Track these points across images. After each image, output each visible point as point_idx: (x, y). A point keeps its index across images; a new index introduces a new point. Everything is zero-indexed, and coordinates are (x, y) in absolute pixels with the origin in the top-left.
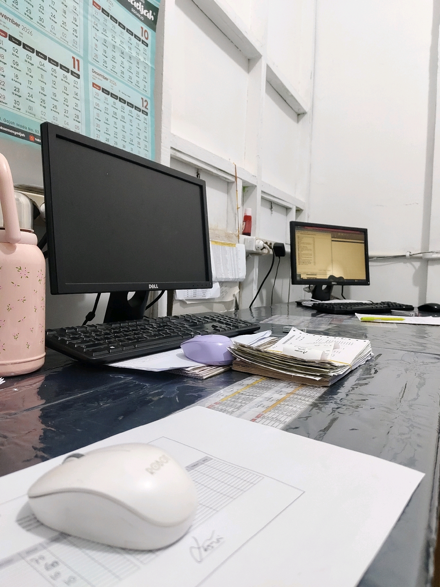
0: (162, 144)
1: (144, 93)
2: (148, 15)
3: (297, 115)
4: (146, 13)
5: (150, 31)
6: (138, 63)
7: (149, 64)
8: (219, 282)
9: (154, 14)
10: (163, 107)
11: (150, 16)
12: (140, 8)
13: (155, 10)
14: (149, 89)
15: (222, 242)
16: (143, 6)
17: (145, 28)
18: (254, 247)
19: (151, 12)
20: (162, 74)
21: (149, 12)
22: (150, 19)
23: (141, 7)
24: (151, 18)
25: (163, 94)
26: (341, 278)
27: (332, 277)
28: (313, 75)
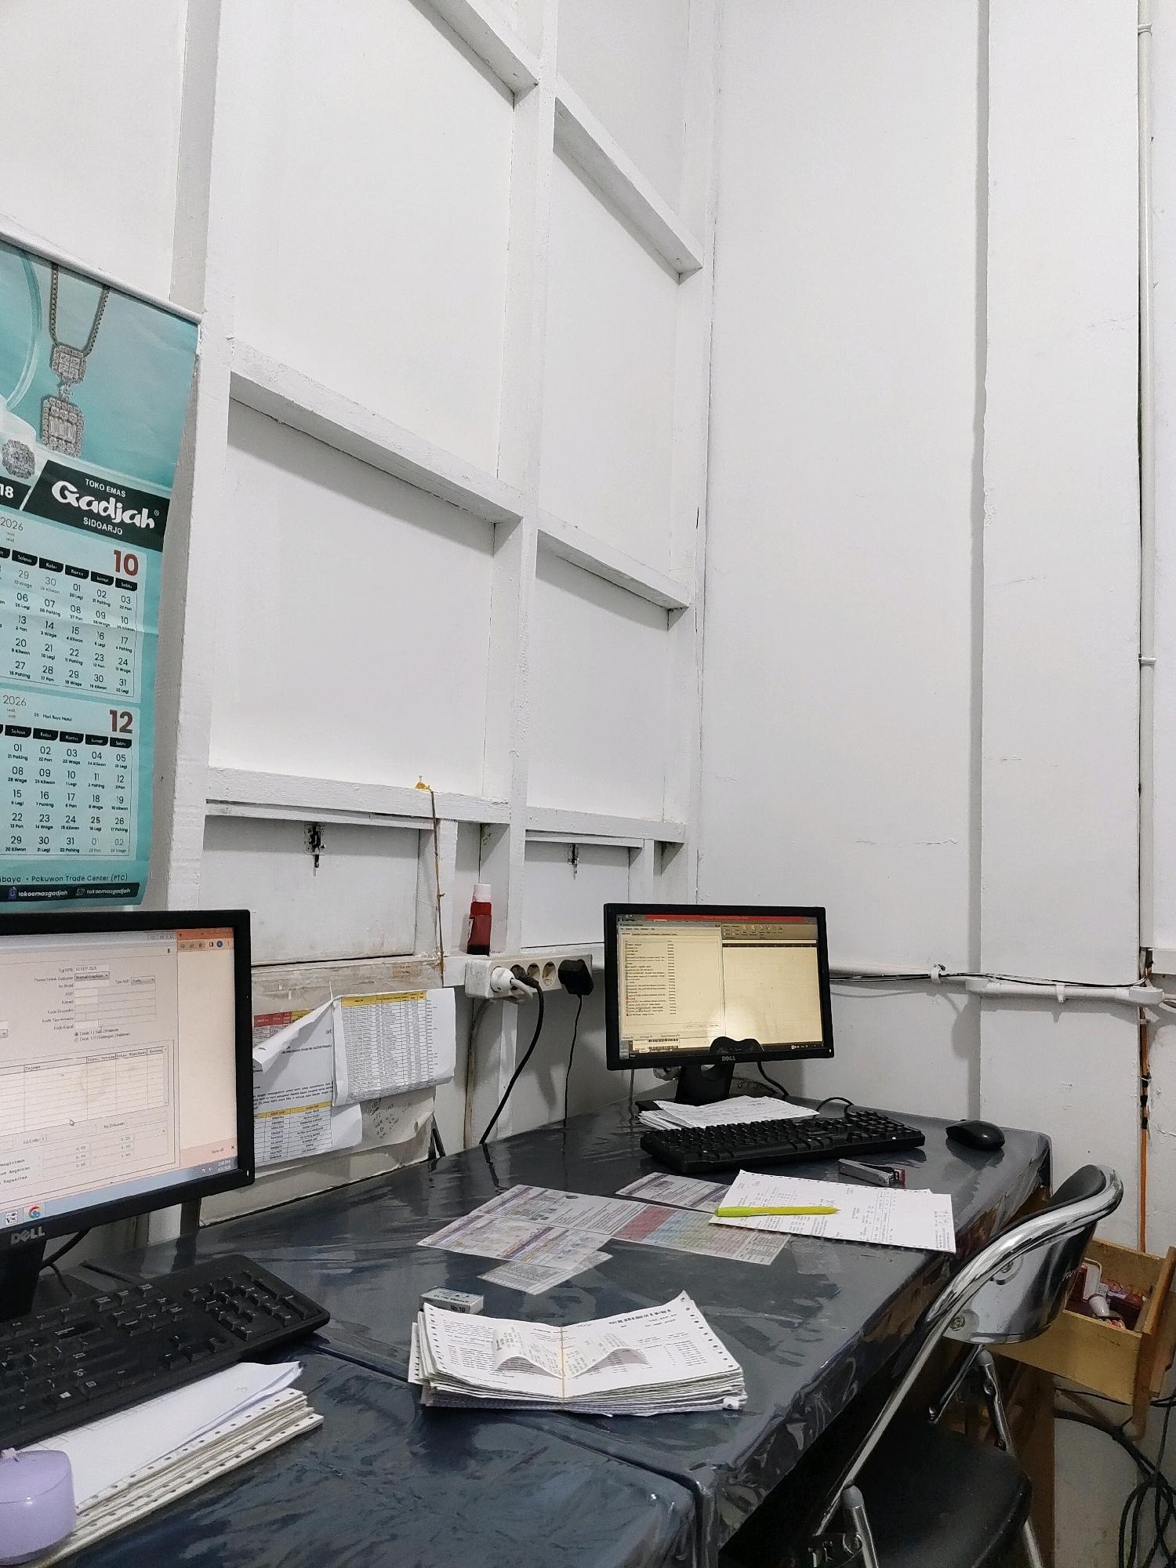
0: (176, 802)
1: (122, 697)
2: (137, 521)
3: (665, 613)
4: (132, 517)
5: (142, 554)
6: (101, 635)
7: (141, 628)
8: (361, 1103)
9: (157, 513)
10: (181, 717)
11: (143, 520)
12: (111, 511)
13: (159, 506)
14: (135, 683)
15: (378, 994)
16: (120, 505)
17: (126, 549)
18: (488, 988)
19: (145, 511)
20: (182, 640)
21: (140, 513)
22: (143, 526)
23: (116, 507)
24: (148, 525)
25: (183, 687)
26: (750, 1043)
27: (722, 1042)
28: (703, 517)
